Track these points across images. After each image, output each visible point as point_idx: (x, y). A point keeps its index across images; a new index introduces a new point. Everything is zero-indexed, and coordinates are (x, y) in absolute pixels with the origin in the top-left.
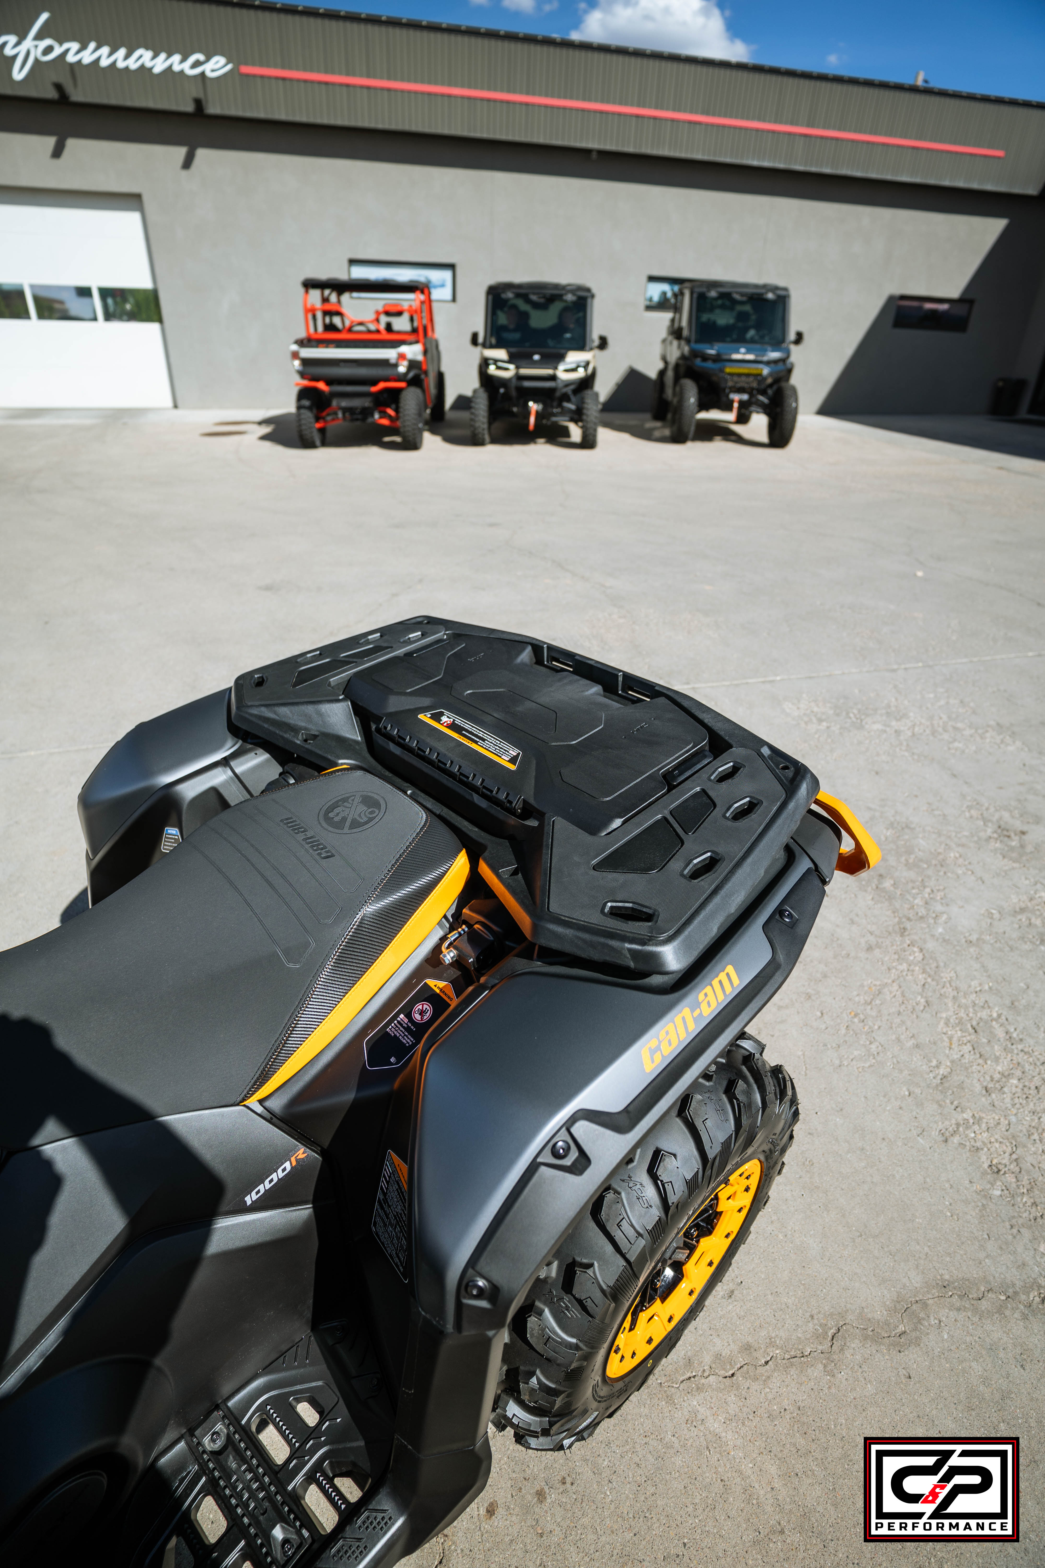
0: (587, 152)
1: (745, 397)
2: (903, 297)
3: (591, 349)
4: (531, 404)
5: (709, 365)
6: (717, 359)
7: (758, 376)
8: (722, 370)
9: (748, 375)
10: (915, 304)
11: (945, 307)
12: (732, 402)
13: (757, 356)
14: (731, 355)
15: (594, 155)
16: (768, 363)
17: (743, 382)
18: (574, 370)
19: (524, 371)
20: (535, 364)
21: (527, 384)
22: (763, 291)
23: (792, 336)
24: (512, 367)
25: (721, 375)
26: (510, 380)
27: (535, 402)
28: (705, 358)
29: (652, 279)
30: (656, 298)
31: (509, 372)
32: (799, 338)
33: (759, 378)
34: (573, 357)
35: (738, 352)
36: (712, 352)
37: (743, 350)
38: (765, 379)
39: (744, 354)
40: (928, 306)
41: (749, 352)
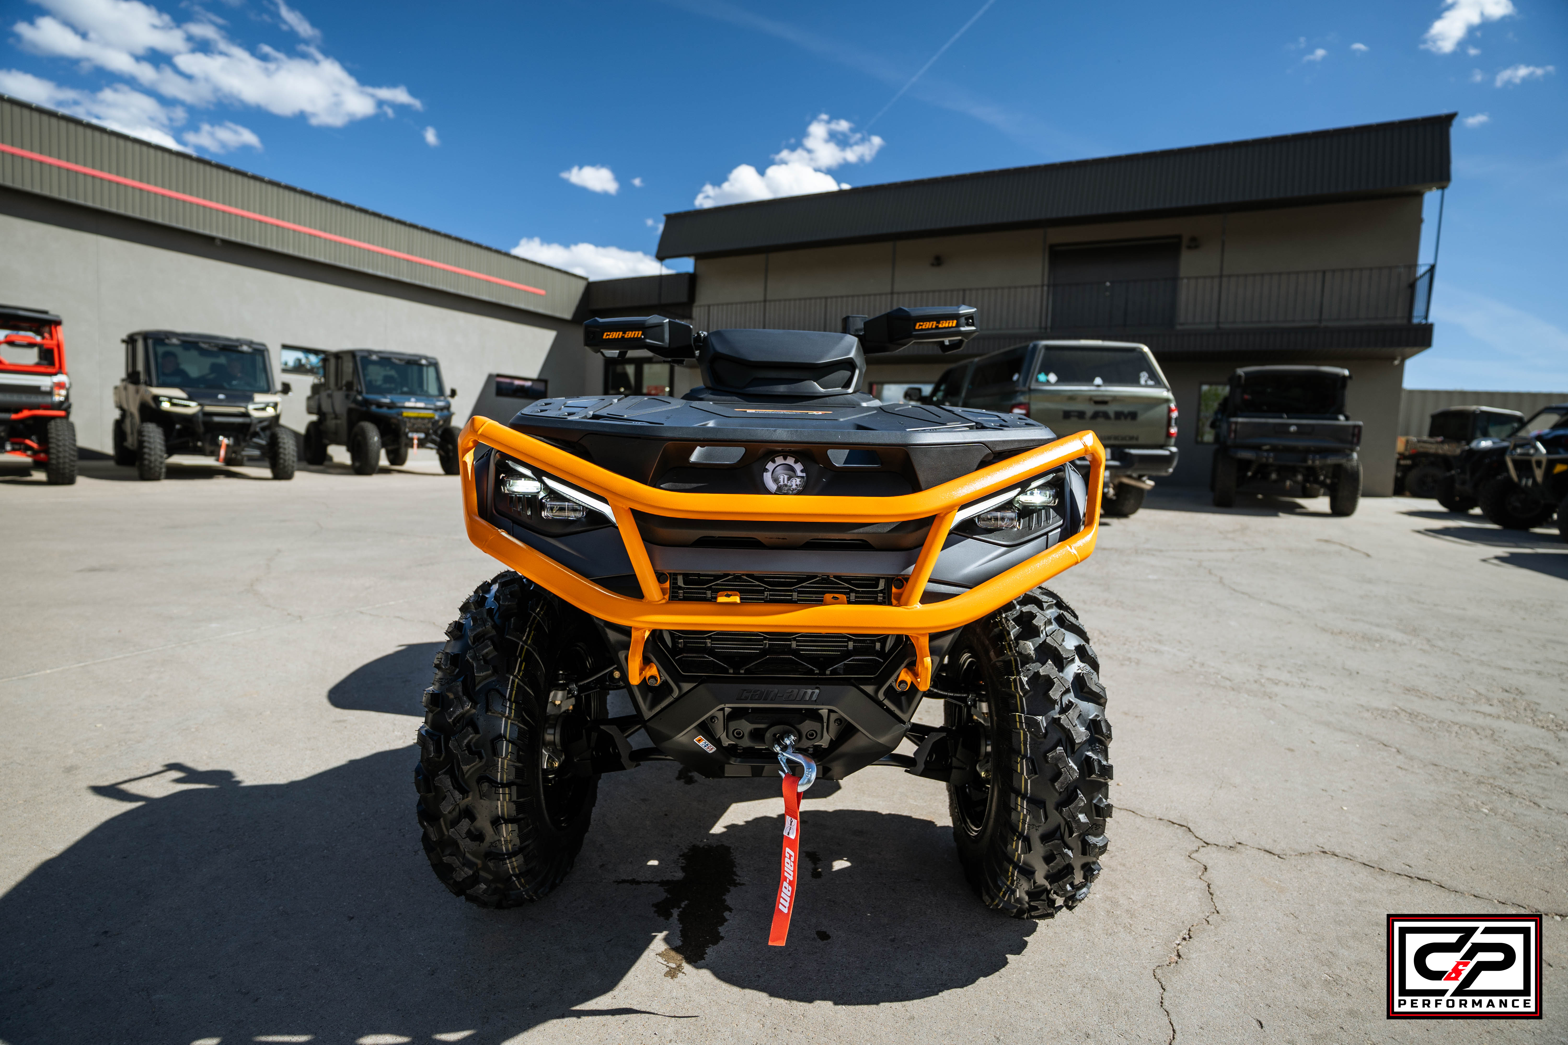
0: (210, 239)
1: (422, 435)
2: (499, 376)
3: (276, 393)
4: (221, 438)
5: (384, 410)
6: (391, 406)
7: (430, 419)
8: (401, 414)
9: (423, 418)
10: (508, 380)
11: (529, 384)
12: (412, 439)
13: (426, 404)
14: (404, 403)
15: (218, 243)
16: (436, 409)
17: (419, 424)
18: (264, 409)
19: (208, 409)
20: (220, 403)
21: (217, 419)
22: (417, 358)
23: (448, 392)
24: (193, 404)
25: (400, 418)
26: (194, 416)
27: (225, 436)
28: (380, 405)
29: (285, 347)
30: (291, 363)
31: (193, 408)
32: (453, 393)
33: (433, 420)
34: (259, 398)
35: (409, 400)
36: (386, 400)
37: (413, 399)
38: (437, 421)
39: (416, 402)
40: (517, 382)
41: (417, 401)
